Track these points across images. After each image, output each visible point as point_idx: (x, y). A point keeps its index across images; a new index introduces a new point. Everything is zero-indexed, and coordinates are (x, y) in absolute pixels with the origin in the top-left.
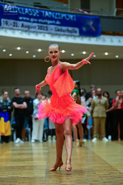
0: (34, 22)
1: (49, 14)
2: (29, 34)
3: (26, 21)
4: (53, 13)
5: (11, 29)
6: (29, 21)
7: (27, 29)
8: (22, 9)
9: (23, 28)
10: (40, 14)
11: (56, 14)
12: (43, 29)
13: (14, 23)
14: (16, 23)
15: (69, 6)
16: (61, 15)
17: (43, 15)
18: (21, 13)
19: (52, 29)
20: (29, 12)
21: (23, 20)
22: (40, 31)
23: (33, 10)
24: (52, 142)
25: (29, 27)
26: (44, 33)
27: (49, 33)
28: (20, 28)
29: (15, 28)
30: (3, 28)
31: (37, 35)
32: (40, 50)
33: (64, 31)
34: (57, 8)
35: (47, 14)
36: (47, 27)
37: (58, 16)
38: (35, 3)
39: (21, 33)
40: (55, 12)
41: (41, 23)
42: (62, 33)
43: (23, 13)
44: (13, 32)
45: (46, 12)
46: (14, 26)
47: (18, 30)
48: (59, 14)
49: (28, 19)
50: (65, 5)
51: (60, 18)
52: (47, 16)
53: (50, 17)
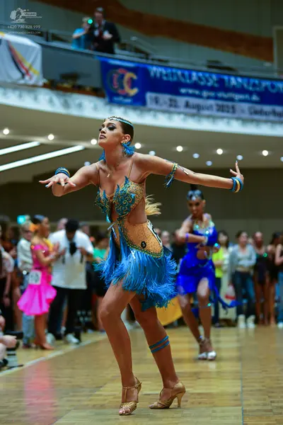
0: (209, 98)
1: (237, 81)
2: (199, 120)
3: (193, 95)
4: (246, 80)
5: (164, 112)
6: (200, 97)
7: (194, 111)
8: (186, 73)
9: (188, 110)
10: (221, 81)
11: (252, 81)
12: (226, 110)
13: (171, 100)
14: (175, 101)
15: (275, 66)
16: (260, 84)
17: (227, 84)
18: (182, 80)
19: (243, 111)
20: (200, 79)
21: (187, 95)
22: (220, 114)
23: (207, 75)
24: (247, 327)
25: (198, 107)
26: (229, 118)
27: (238, 119)
28: (182, 109)
29: (172, 109)
30: (150, 110)
31: (214, 122)
32: (220, 152)
33: (266, 114)
34: (253, 70)
35: (233, 81)
36: (233, 107)
37: (254, 85)
38: (210, 61)
39: (184, 120)
40: (249, 78)
41: (222, 99)
42: (264, 118)
43: (188, 81)
44: (170, 119)
45: (233, 79)
46: (171, 106)
47: (179, 113)
48: (257, 82)
49: (197, 92)
50: (267, 64)
51: (258, 89)
52: (234, 86)
53: (239, 86)
